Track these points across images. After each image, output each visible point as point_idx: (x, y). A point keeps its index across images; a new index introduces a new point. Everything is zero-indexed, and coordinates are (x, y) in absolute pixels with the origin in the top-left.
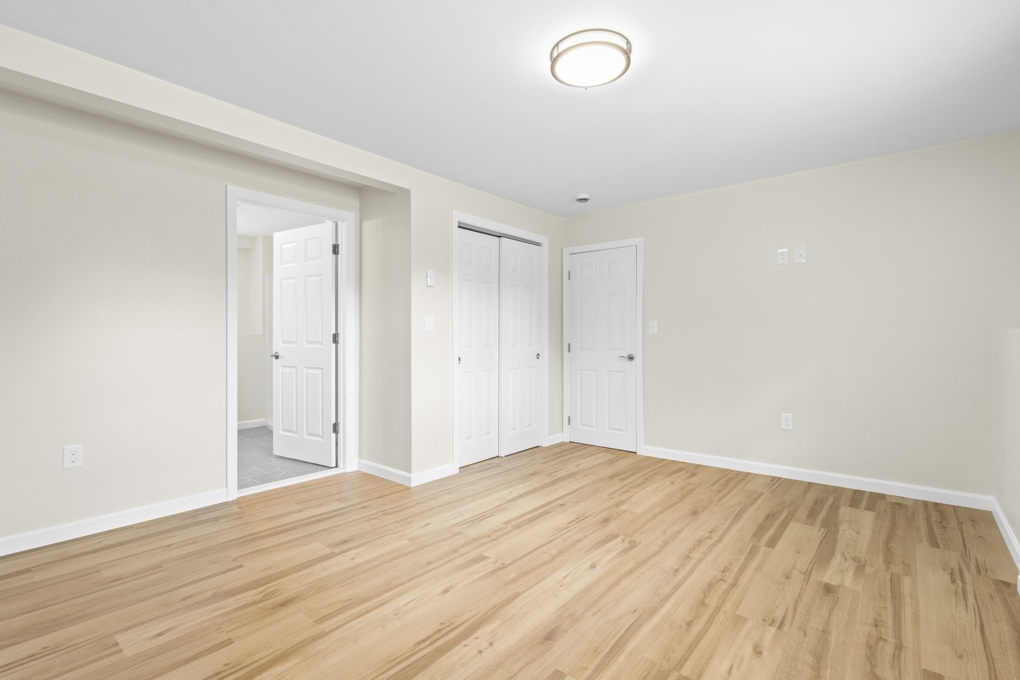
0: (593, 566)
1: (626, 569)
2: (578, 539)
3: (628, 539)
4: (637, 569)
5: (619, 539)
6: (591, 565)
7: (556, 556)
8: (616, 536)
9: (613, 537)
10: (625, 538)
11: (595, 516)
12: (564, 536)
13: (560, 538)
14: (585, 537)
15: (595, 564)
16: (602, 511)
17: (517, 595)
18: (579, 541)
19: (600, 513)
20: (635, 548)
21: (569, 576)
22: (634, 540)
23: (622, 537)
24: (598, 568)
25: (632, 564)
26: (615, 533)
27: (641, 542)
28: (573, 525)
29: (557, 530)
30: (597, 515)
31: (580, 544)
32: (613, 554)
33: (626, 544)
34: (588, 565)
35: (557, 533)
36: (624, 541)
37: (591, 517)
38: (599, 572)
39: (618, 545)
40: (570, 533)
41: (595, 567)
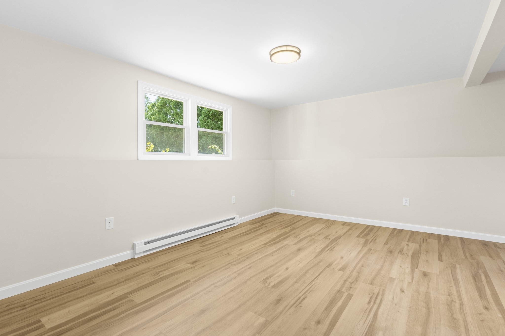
0: (287, 269)
1: (272, 268)
2: (297, 283)
3: (267, 284)
4: (267, 268)
5: (272, 284)
6: (288, 269)
7: (306, 273)
8: (273, 287)
9: (275, 286)
10: (268, 285)
11: (287, 306)
12: (305, 285)
13: (308, 284)
14: (293, 285)
15: (286, 270)
16: (281, 313)
17: (315, 258)
18: (296, 282)
19: (283, 311)
20: (264, 278)
21: (297, 265)
22: (263, 284)
23: (270, 286)
24: (285, 268)
25: (269, 270)
26: (274, 289)
27: (260, 282)
28: (302, 295)
29: (312, 291)
30: (286, 307)
31: (295, 280)
32: (277, 275)
33: (268, 281)
34: (289, 270)
35: (310, 288)
36: (270, 283)
37: (290, 305)
38: (284, 267)
39: (274, 281)
40: (303, 288)
41: (286, 268)
